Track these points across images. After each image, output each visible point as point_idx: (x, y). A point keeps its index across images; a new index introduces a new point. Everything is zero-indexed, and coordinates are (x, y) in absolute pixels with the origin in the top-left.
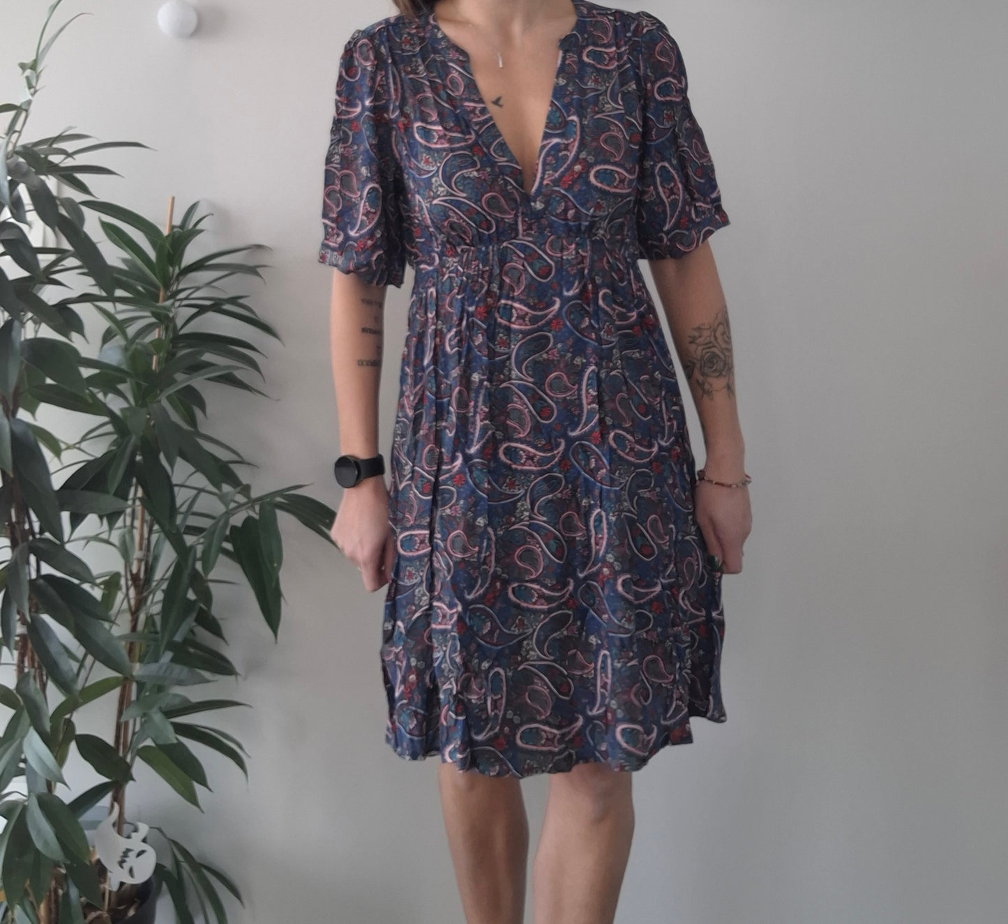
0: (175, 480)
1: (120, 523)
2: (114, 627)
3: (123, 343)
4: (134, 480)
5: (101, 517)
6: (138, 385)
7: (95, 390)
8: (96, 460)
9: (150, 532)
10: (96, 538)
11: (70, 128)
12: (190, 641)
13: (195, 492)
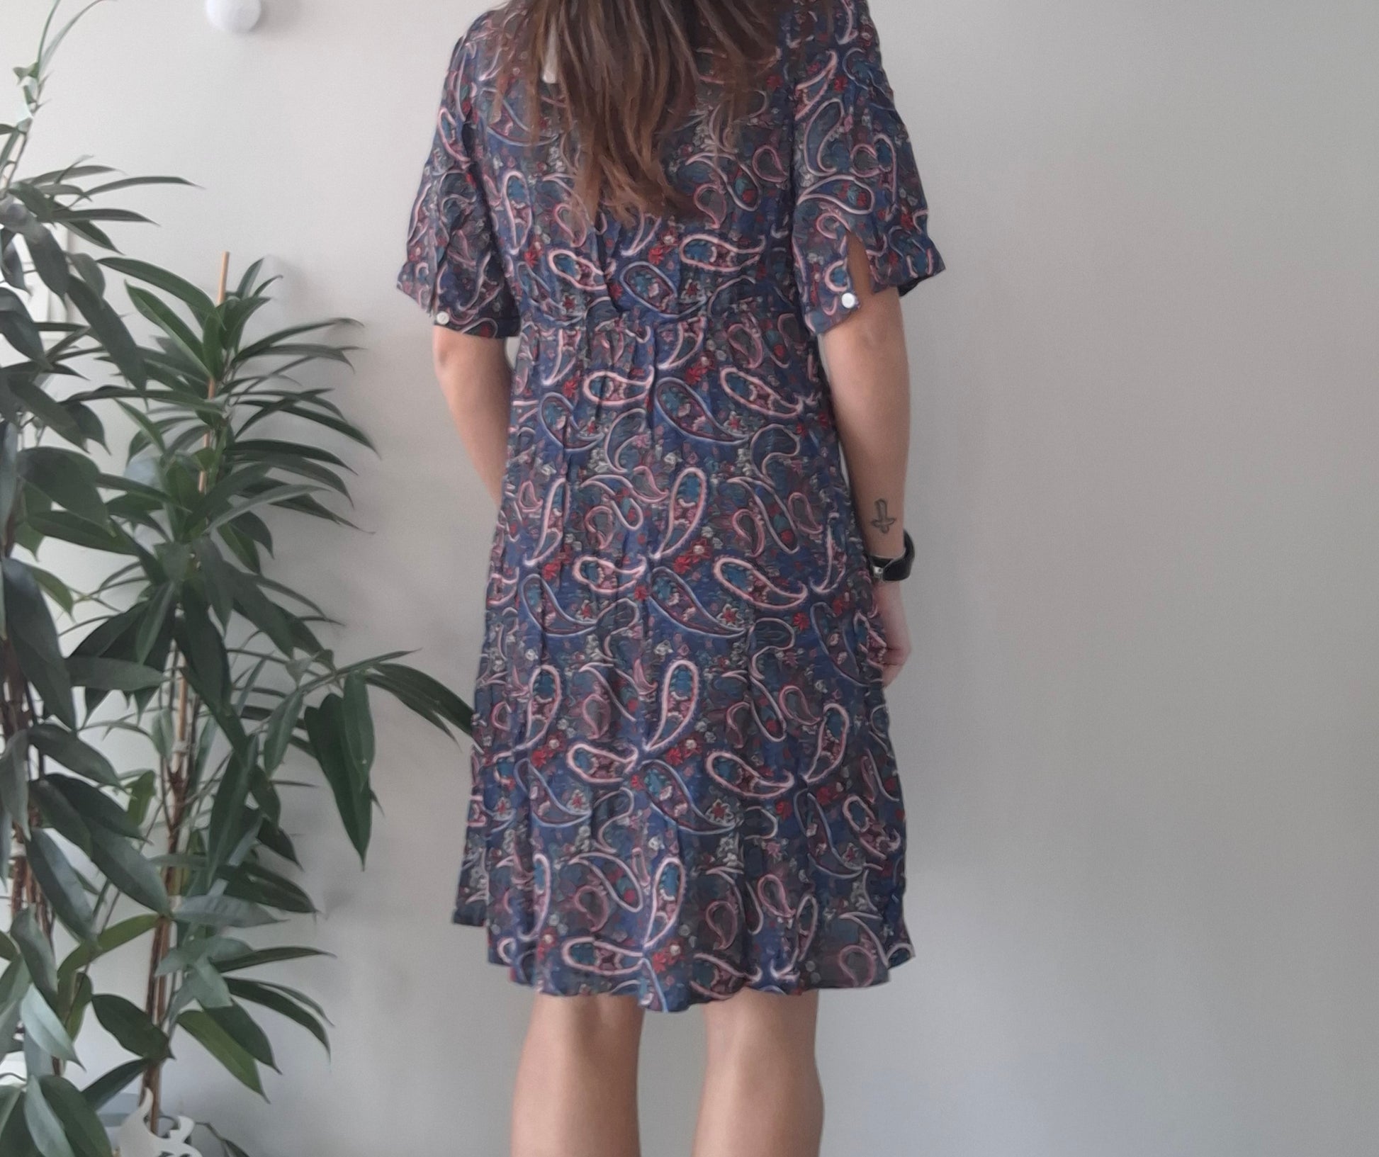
0: (229, 643)
1: (153, 702)
2: (146, 846)
3: (158, 454)
4: (173, 644)
5: (127, 695)
6: (179, 513)
7: (119, 520)
8: (121, 617)
9: (196, 715)
10: (121, 724)
11: (85, 158)
12: (250, 865)
13: (257, 660)
